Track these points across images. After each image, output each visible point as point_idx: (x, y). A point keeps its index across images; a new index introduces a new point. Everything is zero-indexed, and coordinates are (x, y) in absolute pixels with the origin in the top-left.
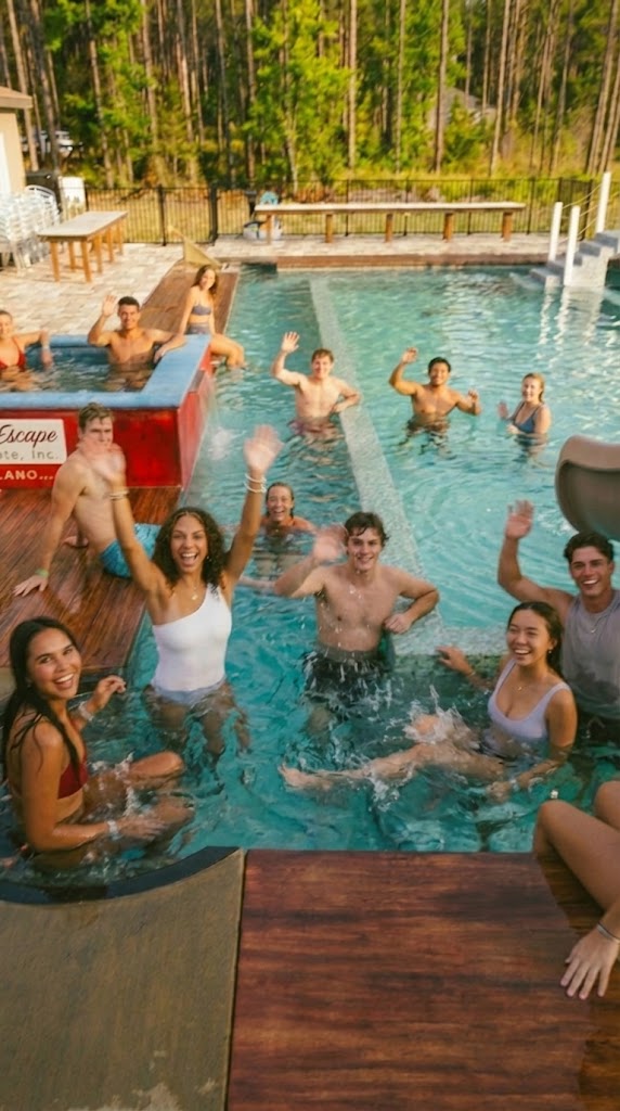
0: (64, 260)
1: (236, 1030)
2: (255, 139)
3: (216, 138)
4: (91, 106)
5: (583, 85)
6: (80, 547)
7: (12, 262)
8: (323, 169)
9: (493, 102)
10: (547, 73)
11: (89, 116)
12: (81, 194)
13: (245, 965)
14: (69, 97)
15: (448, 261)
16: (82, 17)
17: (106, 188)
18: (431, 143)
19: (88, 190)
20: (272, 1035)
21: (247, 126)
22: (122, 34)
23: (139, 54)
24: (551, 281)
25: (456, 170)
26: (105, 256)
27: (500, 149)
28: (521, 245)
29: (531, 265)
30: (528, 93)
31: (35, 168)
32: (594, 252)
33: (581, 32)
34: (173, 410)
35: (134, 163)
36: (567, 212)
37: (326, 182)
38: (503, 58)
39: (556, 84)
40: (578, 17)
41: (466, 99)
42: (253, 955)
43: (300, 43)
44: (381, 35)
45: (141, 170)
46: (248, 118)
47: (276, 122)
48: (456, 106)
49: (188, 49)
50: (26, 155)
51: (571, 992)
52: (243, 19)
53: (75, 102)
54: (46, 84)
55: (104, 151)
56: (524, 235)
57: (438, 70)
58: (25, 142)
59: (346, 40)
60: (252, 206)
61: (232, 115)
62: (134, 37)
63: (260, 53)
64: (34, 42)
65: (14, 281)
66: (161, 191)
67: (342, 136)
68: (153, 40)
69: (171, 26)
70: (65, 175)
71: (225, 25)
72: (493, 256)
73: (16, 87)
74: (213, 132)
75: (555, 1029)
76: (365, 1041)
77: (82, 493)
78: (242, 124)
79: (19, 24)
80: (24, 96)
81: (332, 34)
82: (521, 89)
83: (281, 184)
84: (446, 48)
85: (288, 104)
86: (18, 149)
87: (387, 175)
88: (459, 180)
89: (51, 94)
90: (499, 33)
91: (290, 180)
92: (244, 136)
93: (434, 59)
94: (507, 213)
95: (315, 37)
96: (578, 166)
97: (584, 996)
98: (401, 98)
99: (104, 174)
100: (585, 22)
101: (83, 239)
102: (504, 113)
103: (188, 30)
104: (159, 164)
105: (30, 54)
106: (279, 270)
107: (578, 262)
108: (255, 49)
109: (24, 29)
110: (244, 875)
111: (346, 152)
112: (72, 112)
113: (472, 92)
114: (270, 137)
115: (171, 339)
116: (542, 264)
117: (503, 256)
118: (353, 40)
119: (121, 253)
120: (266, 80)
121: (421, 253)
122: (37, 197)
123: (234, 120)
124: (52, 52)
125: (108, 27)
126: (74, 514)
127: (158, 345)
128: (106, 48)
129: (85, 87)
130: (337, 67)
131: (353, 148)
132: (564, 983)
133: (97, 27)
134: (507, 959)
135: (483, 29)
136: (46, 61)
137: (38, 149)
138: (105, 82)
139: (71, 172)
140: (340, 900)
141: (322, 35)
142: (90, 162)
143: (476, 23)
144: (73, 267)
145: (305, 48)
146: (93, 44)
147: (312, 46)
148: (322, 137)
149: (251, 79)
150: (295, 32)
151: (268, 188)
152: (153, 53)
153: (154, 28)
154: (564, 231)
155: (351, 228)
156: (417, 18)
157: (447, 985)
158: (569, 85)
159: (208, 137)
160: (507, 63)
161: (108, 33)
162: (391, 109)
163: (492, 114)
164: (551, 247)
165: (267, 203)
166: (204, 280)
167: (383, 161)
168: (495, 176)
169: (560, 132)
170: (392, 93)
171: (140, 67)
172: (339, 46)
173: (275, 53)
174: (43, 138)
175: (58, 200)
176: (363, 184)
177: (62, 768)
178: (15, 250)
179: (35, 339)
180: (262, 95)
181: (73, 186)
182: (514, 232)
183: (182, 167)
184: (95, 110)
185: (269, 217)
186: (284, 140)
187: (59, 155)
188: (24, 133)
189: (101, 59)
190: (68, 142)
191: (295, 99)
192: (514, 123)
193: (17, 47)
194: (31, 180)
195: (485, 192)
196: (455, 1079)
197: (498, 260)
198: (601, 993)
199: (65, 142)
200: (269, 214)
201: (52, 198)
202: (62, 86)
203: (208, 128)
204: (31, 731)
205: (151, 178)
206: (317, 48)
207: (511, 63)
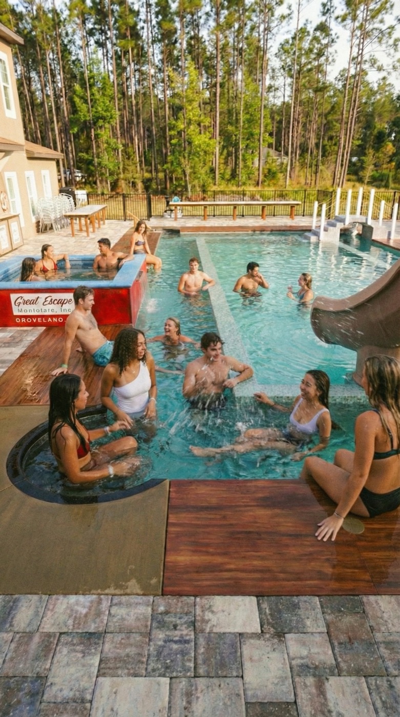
0: (77, 227)
1: (166, 557)
2: (170, 172)
3: (151, 172)
4: (91, 158)
5: (330, 146)
6: (83, 353)
7: (51, 228)
8: (204, 186)
9: (286, 154)
10: (313, 141)
11: (90, 162)
12: (85, 197)
13: (171, 529)
14: (80, 154)
15: (262, 230)
16: (88, 119)
17: (98, 195)
18: (256, 173)
19: (88, 195)
20: (183, 558)
21: (165, 167)
22: (107, 125)
23: (115, 135)
24: (313, 239)
25: (269, 185)
26: (97, 225)
27: (290, 177)
28: (300, 221)
29: (304, 231)
30: (304, 149)
31: (64, 185)
32: (334, 225)
33: (328, 122)
34: (127, 289)
35: (111, 183)
36: (320, 206)
37: (204, 191)
38: (291, 134)
39: (317, 145)
40: (326, 116)
41: (272, 152)
42: (174, 525)
43: (192, 127)
44: (231, 124)
45: (114, 186)
46: (166, 163)
47: (179, 164)
48: (268, 156)
49: (138, 132)
50: (60, 181)
51: (319, 538)
52: (164, 117)
53: (84, 157)
54: (70, 148)
55: (97, 179)
56: (301, 217)
57: (259, 140)
58: (60, 175)
59: (215, 126)
60: (168, 202)
61: (159, 161)
62: (112, 127)
63: (173, 133)
64: (65, 130)
65: (54, 236)
66: (124, 196)
67: (212, 171)
68: (122, 127)
69: (130, 122)
70: (77, 189)
71: (156, 121)
72: (286, 226)
73: (55, 149)
74: (150, 168)
75: (311, 554)
76: (226, 560)
77: (79, 328)
78: (163, 166)
79: (58, 122)
80: (59, 153)
81: (207, 124)
82: (300, 148)
83: (181, 192)
84: (262, 129)
85: (186, 155)
86: (56, 178)
87: (234, 188)
88: (269, 190)
89: (72, 153)
90: (289, 122)
91: (186, 190)
92: (165, 171)
93: (257, 134)
94: (292, 206)
95: (199, 125)
96: (329, 183)
97: (325, 540)
98: (241, 153)
99: (97, 188)
100: (330, 118)
101: (86, 216)
102: (292, 161)
103: (138, 123)
104: (122, 184)
105: (63, 136)
106: (181, 233)
107: (326, 230)
108: (169, 130)
109: (60, 124)
110: (169, 491)
111: (214, 178)
112: (81, 160)
113: (276, 149)
114: (176, 171)
115: (127, 256)
116: (310, 231)
117: (291, 226)
118: (218, 128)
119: (104, 224)
120: (175, 145)
121: (250, 225)
122: (64, 198)
123: (160, 164)
124: (73, 134)
125: (101, 122)
126: (76, 337)
127: (120, 260)
128: (99, 131)
129: (88, 149)
130: (210, 139)
131: (217, 176)
132: (317, 534)
133: (95, 123)
134: (290, 524)
135: (280, 122)
136: (70, 137)
137: (65, 178)
138: (98, 147)
139: (81, 188)
140: (214, 501)
141: (202, 124)
142: (90, 183)
143: (277, 118)
144: (81, 230)
145: (194, 131)
146: (93, 130)
147: (197, 130)
148: (203, 171)
149: (168, 144)
150: (189, 123)
151: (176, 195)
152: (121, 133)
153: (122, 122)
154: (319, 215)
155: (217, 213)
156: (248, 116)
157: (263, 536)
158: (324, 146)
159: (147, 171)
160: (292, 136)
161: (100, 125)
162: (237, 158)
163: (286, 160)
164: (313, 222)
165: (175, 201)
166: (140, 229)
167: (232, 182)
168: (288, 188)
169: (320, 168)
170: (237, 151)
171: (115, 140)
172: (211, 129)
173: (179, 133)
174: (68, 173)
175: (74, 198)
176: (223, 192)
177: (77, 445)
178: (53, 222)
179: (61, 257)
180: (173, 152)
181: (81, 194)
182: (296, 215)
183: (134, 184)
184: (93, 160)
185: (176, 207)
186: (184, 172)
187: (75, 181)
188: (59, 171)
189: (97, 136)
190: (80, 175)
191: (190, 153)
192: (297, 164)
193: (57, 132)
194: (61, 191)
195: (282, 196)
196: (267, 576)
197: (289, 229)
198: (333, 539)
199: (78, 175)
200: (176, 206)
201: (71, 199)
202: (78, 150)
203: (147, 167)
204: (59, 431)
205: (119, 191)
206: (200, 130)
207: (294, 137)
